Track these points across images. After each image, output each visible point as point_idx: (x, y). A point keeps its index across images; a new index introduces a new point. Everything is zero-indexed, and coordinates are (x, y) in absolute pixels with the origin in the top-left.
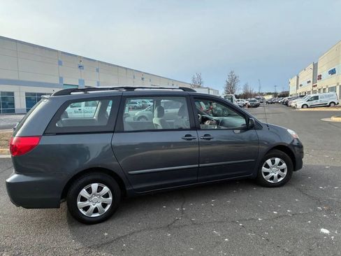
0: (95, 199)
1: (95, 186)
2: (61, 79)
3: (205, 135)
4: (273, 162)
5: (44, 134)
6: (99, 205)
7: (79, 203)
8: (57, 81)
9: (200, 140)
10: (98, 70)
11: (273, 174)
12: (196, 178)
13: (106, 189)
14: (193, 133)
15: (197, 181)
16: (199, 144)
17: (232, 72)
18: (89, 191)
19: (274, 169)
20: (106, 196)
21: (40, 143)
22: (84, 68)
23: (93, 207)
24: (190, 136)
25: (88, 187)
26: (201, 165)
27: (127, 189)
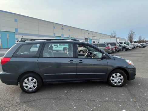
0: (30, 83)
1: (30, 78)
2: (54, 34)
3: (80, 61)
4: (116, 75)
5: (12, 57)
6: (32, 86)
7: (24, 84)
8: (53, 35)
9: (77, 63)
10: (69, 30)
11: (116, 81)
12: (75, 79)
13: (35, 80)
14: (74, 60)
15: (75, 80)
16: (76, 64)
17: (131, 30)
18: (28, 80)
19: (117, 79)
20: (35, 83)
21: (10, 60)
22: (64, 29)
23: (29, 87)
24: (73, 60)
25: (27, 78)
26: (77, 74)
27: (44, 81)
